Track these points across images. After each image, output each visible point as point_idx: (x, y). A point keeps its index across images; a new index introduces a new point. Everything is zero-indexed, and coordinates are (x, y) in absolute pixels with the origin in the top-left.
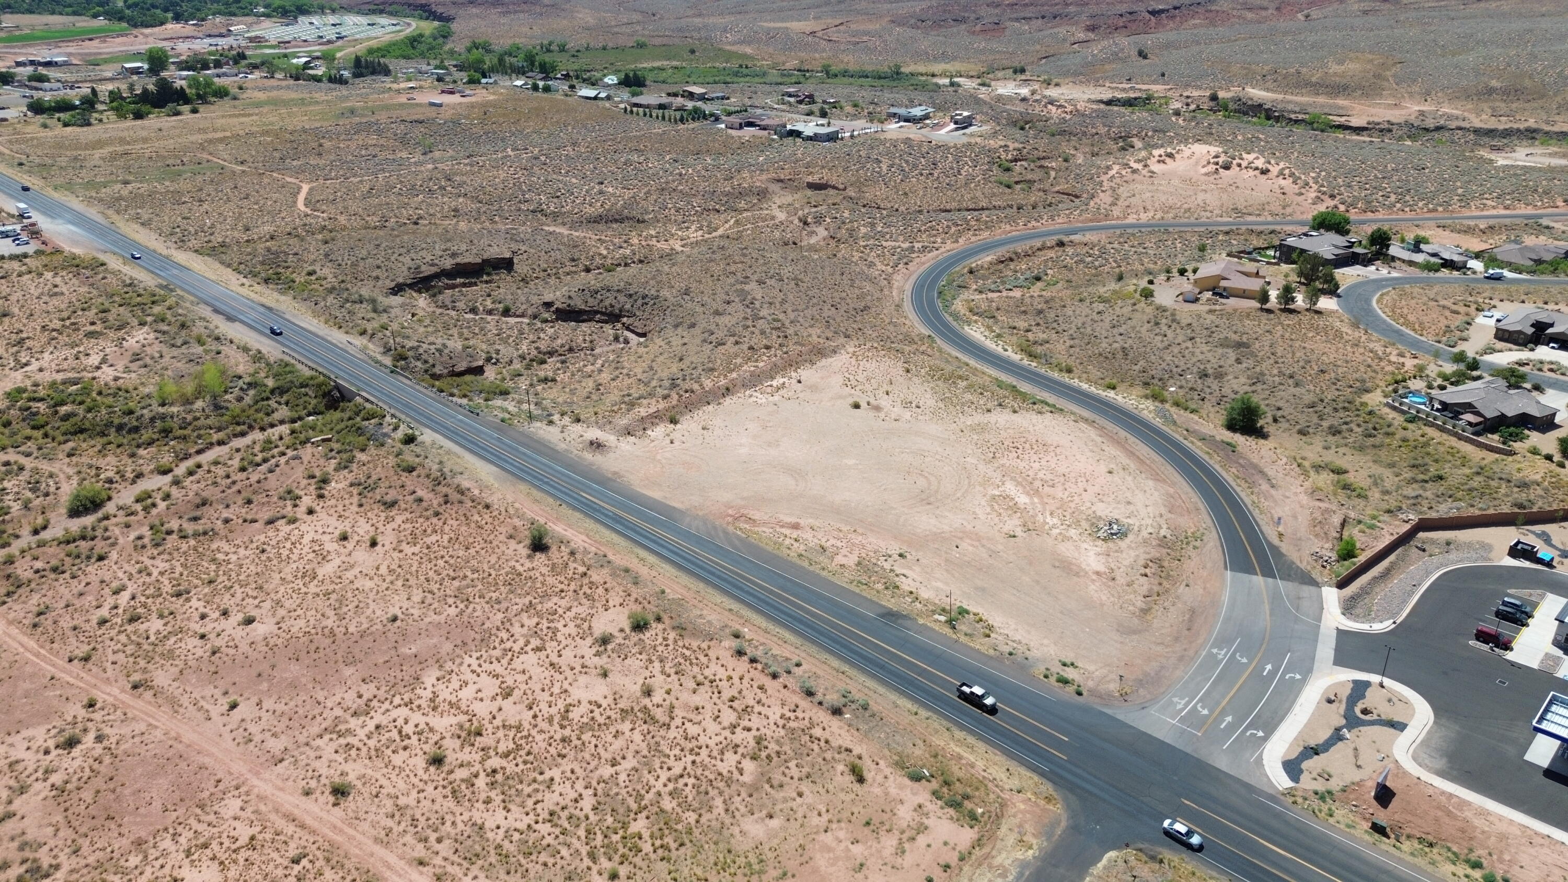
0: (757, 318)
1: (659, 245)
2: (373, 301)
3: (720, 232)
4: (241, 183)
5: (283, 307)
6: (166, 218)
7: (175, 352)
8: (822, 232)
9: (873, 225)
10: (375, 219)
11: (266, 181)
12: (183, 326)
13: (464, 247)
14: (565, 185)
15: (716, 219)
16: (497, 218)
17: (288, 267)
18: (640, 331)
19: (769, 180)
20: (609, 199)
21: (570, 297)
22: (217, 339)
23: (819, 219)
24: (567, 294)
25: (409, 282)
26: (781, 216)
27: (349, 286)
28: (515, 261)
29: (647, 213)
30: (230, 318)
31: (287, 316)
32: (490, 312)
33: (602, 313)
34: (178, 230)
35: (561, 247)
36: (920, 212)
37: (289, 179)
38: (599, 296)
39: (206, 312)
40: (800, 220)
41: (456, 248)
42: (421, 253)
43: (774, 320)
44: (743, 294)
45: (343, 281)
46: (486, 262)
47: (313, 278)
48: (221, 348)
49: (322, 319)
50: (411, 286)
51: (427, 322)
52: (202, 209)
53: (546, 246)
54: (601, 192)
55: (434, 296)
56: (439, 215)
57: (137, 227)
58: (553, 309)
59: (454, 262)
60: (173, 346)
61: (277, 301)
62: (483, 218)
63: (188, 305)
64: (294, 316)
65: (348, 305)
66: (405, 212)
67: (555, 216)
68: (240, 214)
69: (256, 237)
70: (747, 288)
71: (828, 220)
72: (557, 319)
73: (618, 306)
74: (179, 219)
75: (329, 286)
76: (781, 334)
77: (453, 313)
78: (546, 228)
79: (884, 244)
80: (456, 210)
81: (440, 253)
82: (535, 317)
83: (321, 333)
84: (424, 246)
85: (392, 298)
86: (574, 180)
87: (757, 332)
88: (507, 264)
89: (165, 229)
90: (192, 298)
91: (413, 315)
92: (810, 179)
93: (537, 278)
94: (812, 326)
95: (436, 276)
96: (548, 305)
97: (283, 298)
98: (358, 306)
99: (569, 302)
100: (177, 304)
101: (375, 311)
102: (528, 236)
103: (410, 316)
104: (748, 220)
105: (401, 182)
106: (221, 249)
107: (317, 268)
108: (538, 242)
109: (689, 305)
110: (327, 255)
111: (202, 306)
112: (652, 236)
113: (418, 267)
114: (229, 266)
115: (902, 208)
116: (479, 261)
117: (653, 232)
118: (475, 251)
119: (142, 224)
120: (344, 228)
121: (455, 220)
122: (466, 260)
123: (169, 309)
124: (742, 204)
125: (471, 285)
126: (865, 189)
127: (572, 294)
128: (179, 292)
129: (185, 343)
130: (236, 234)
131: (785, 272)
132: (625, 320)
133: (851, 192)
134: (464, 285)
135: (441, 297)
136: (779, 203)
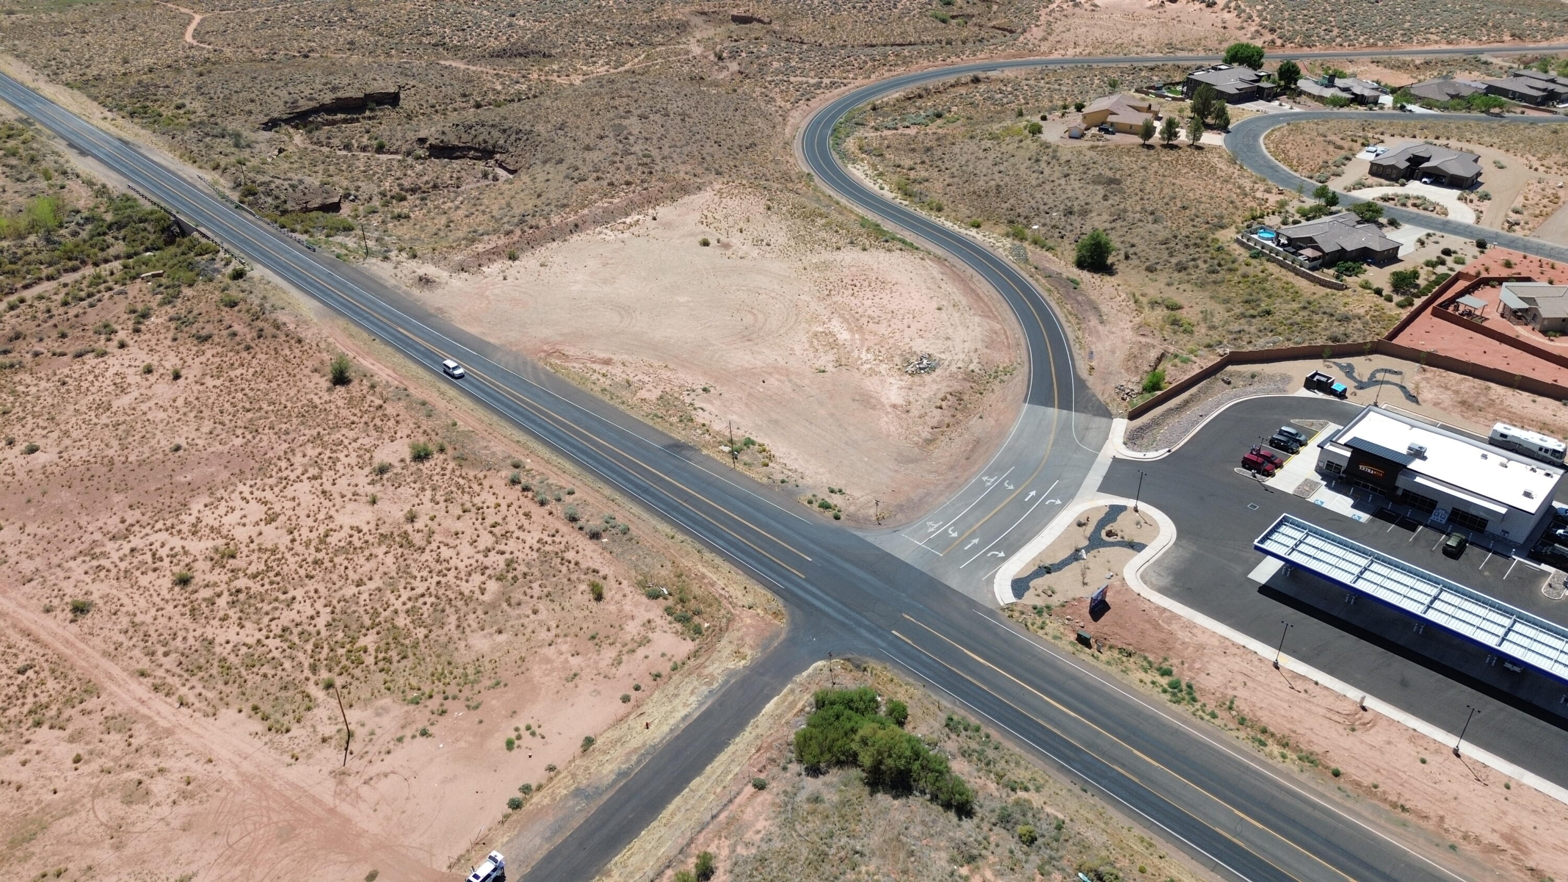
0: (627, 153)
1: (558, 80)
2: (237, 136)
3: (627, 67)
4: (132, 14)
5: (139, 141)
6: (44, 51)
7: (19, 186)
8: (734, 66)
9: (787, 60)
10: (263, 51)
11: (158, 11)
12: (33, 160)
13: (346, 81)
14: (475, 17)
15: (626, 54)
16: (393, 52)
17: (156, 101)
18: (511, 168)
19: (691, 13)
20: (517, 32)
21: (443, 133)
22: (65, 173)
23: (734, 54)
24: (440, 129)
25: (285, 117)
26: (697, 50)
27: (219, 121)
28: (402, 96)
29: (555, 47)
30: (83, 153)
31: (142, 151)
32: (364, 149)
33: (476, 150)
34: (53, 63)
35: (454, 82)
36: (844, 47)
37: (183, 10)
38: (473, 132)
39: (60, 146)
40: (716, 55)
41: (337, 82)
42: (300, 87)
43: (645, 156)
44: (619, 130)
45: (213, 116)
46: (369, 97)
47: (181, 112)
48: (67, 182)
49: (178, 153)
50: (287, 121)
51: (296, 158)
52: (84, 41)
53: (438, 81)
54: (510, 25)
55: (310, 132)
56: (332, 48)
57: (10, 59)
58: (427, 145)
59: (334, 96)
60: (18, 180)
61: (136, 135)
62: (379, 51)
63: (44, 139)
64: (150, 150)
65: (208, 139)
66: (295, 44)
67: (456, 50)
68: (123, 46)
69: (133, 70)
70: (625, 122)
71: (744, 55)
72: (430, 156)
73: (491, 142)
74: (58, 51)
75: (198, 120)
76: (646, 170)
77: (326, 150)
78: (442, 62)
79: (792, 79)
80: (352, 43)
81: (320, 87)
82: (408, 154)
83: (172, 168)
84: (304, 79)
85: (262, 133)
86: (485, 13)
87: (622, 167)
88: (393, 100)
89: (41, 62)
90: (49, 132)
91: (281, 151)
92: (735, 12)
93: (423, 114)
94: (684, 163)
95: (315, 111)
96: (422, 141)
97: (144, 132)
98: (218, 140)
99: (443, 137)
100: (33, 138)
101: (237, 145)
102: (420, 70)
103: (276, 152)
104: (660, 55)
105: (300, 13)
106: (95, 83)
107: (187, 102)
108: (430, 76)
109: (562, 140)
110: (199, 88)
111: (58, 140)
112: (554, 71)
113: (296, 101)
114: (95, 99)
115: (827, 43)
116: (362, 95)
117: (555, 67)
118: (357, 85)
119: (17, 56)
120: (228, 61)
121: (349, 53)
122: (347, 95)
123: (24, 143)
124: (660, 39)
125: (352, 121)
126: (791, 23)
127: (446, 129)
128: (38, 126)
129: (30, 177)
130: (114, 67)
131: (673, 108)
132: (498, 156)
133: (776, 26)
134: (345, 121)
135: (317, 133)
136: (698, 36)
